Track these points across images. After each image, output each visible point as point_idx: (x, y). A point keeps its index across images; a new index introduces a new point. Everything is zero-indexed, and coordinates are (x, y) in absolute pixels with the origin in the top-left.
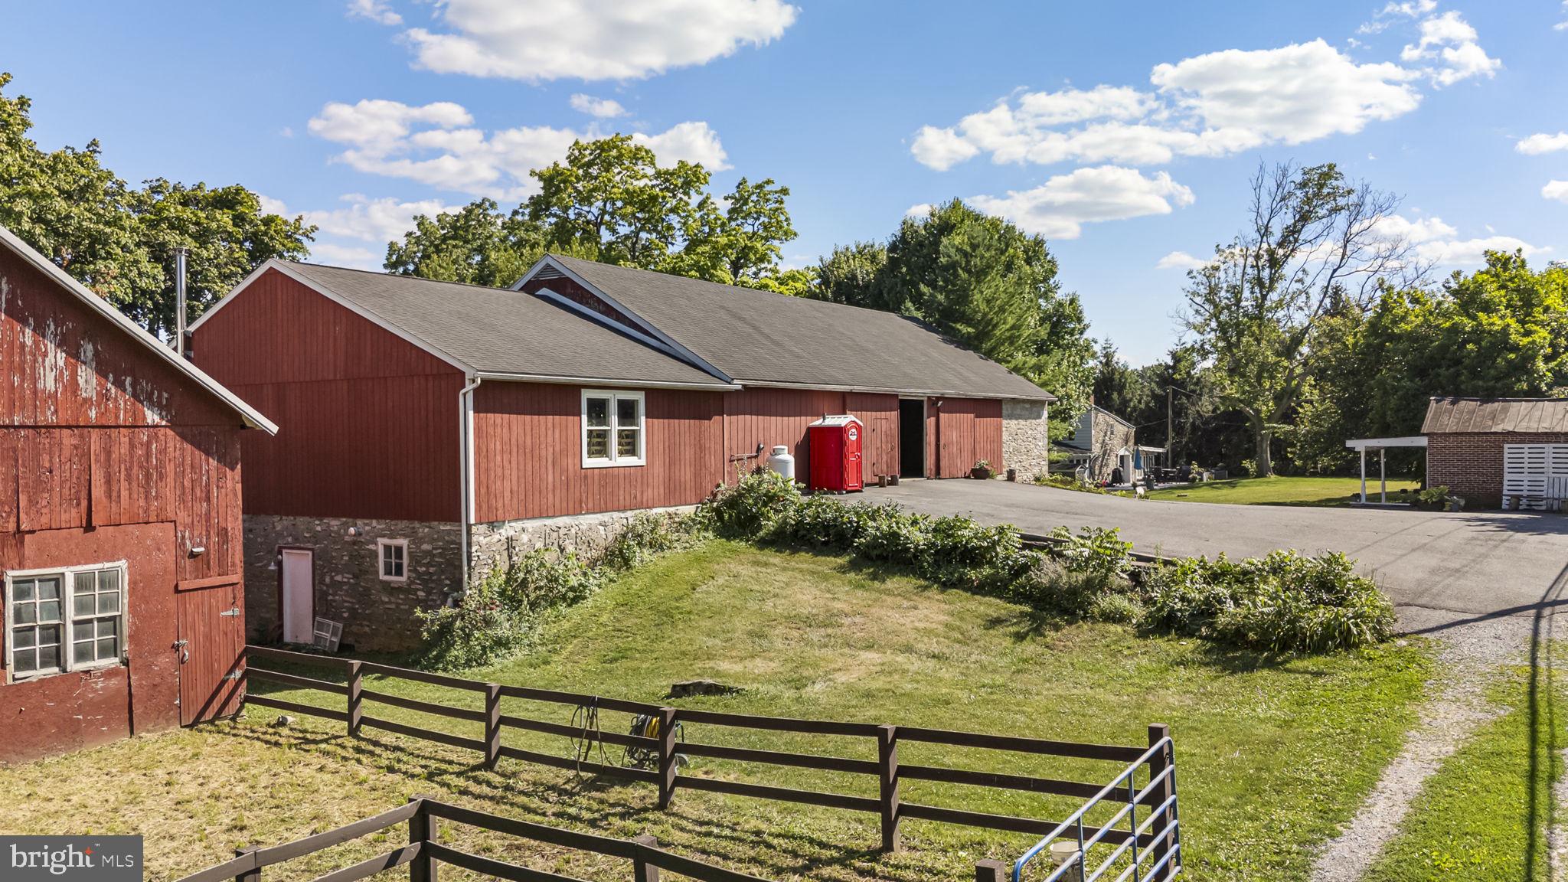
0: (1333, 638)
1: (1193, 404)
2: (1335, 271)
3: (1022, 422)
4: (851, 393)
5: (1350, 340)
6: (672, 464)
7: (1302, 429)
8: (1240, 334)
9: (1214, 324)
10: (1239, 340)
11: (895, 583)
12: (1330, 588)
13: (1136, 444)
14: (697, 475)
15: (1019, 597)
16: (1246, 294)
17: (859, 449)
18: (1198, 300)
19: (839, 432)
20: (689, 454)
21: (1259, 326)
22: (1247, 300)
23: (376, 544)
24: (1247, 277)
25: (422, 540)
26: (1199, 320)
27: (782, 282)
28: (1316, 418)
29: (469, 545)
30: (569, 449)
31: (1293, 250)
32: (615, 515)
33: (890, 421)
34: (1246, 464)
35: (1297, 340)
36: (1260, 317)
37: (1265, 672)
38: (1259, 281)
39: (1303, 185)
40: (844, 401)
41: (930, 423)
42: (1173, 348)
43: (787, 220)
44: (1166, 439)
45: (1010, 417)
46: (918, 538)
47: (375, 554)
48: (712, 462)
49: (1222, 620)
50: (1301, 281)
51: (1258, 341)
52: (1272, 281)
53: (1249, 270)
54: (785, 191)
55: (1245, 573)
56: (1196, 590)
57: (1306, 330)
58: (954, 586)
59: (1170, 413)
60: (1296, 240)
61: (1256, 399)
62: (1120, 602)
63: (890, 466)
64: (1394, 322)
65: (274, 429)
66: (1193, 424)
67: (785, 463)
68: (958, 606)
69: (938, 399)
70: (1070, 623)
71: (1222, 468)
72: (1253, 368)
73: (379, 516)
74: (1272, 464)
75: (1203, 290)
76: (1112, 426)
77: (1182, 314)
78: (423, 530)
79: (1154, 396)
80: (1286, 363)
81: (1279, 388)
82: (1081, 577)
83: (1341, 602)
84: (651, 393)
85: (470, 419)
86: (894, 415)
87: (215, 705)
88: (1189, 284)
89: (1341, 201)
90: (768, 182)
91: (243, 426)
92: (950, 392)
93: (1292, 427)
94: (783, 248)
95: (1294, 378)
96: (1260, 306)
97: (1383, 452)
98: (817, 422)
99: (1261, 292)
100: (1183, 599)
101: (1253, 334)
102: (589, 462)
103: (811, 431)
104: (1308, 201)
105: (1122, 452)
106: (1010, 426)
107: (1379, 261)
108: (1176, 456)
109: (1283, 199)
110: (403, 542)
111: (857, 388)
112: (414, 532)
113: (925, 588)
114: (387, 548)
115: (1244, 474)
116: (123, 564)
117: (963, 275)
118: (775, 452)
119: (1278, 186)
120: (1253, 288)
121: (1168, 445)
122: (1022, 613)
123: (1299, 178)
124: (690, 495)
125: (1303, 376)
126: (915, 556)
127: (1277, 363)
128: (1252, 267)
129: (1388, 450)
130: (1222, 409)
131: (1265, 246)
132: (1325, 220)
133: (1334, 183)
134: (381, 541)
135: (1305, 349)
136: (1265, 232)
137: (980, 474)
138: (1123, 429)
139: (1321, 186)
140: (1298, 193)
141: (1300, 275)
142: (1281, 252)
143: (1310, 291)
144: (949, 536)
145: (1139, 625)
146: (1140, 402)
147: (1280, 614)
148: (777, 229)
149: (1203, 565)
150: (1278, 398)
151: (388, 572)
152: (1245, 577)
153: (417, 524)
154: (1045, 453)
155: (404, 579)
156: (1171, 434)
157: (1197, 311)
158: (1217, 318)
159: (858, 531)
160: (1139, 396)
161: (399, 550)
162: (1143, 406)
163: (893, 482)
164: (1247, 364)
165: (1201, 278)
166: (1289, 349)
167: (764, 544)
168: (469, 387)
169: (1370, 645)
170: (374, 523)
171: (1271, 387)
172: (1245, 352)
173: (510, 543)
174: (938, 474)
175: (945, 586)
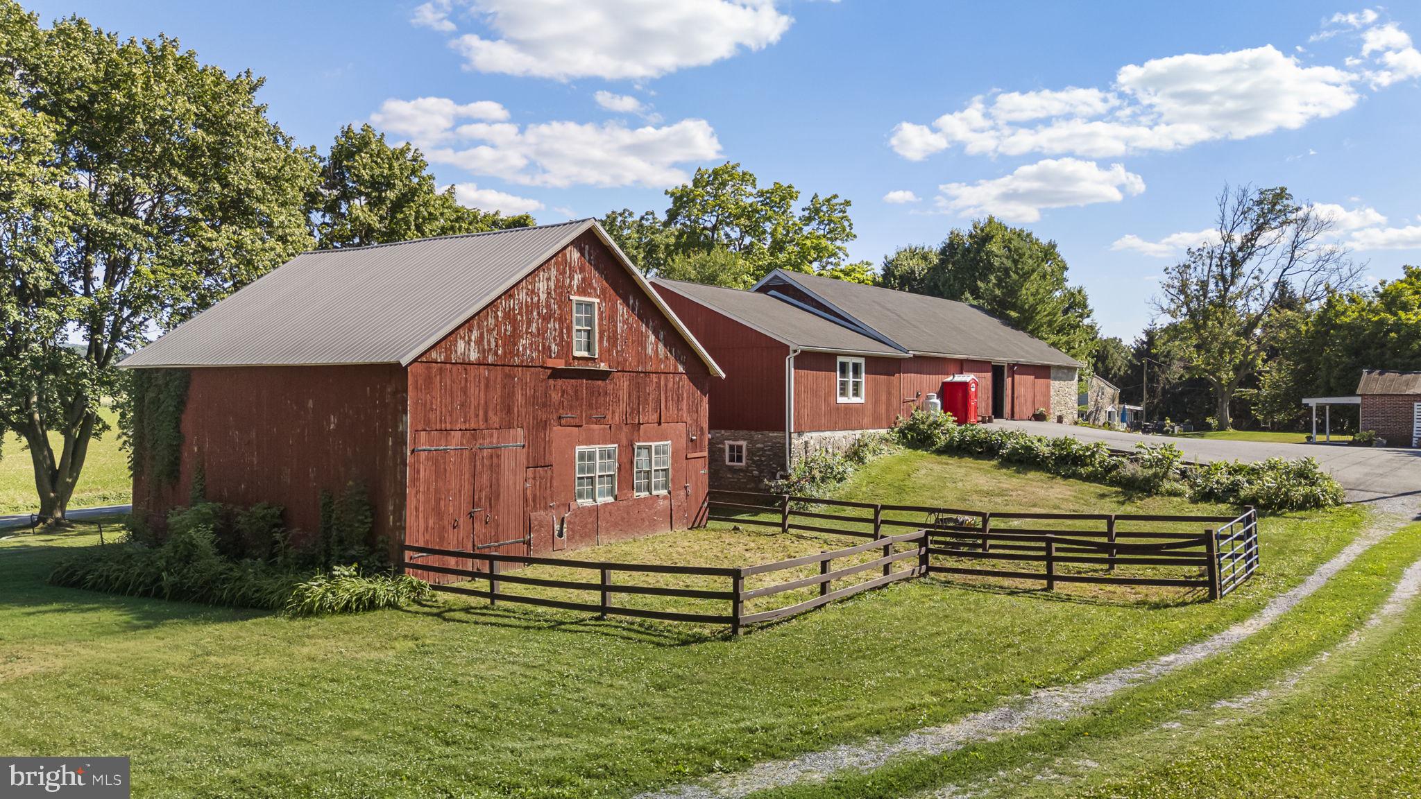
0: (1310, 502)
1: (1163, 372)
2: (1285, 270)
3: (1062, 382)
4: (967, 360)
5: (1304, 328)
6: (876, 402)
7: (1264, 392)
8: (1206, 318)
9: (1184, 310)
10: (1205, 323)
11: (1032, 475)
12: (1306, 478)
13: (1120, 402)
14: (888, 410)
15: (1112, 483)
16: (1212, 286)
17: (976, 397)
18: (1172, 291)
19: (965, 385)
20: (884, 397)
21: (1223, 313)
22: (1212, 291)
23: (724, 444)
24: (1211, 274)
25: (757, 442)
26: (1173, 306)
27: (847, 274)
28: (1275, 385)
29: (790, 445)
30: (830, 393)
31: (1250, 254)
32: (850, 432)
33: (987, 378)
34: (1209, 420)
35: (1253, 324)
36: (1223, 305)
37: (1272, 518)
38: (1223, 277)
39: (1260, 203)
40: (963, 365)
41: (1008, 381)
42: (1147, 327)
43: (850, 225)
44: (1142, 401)
45: (1055, 379)
46: (1045, 450)
47: (723, 450)
48: (895, 402)
49: (1242, 493)
50: (1257, 278)
51: (1221, 324)
52: (1233, 276)
53: (1214, 268)
54: (847, 203)
55: (1253, 469)
56: (1225, 479)
57: (1259, 318)
58: (1070, 477)
59: (1145, 379)
60: (1253, 246)
61: (1219, 370)
62: (1177, 486)
63: (986, 410)
64: (1337, 316)
65: (724, 376)
66: (1163, 388)
67: (935, 404)
68: (1077, 487)
69: (1014, 365)
70: (1148, 497)
71: (1189, 423)
72: (1216, 346)
73: (726, 428)
74: (1231, 421)
75: (1177, 284)
76: (1103, 388)
77: (1157, 301)
78: (757, 436)
79: (1131, 365)
80: (1244, 342)
81: (1237, 361)
82: (1151, 472)
83: (1313, 484)
84: (869, 359)
85: (791, 373)
86: (989, 375)
87: (698, 520)
88: (1165, 278)
89: (1292, 216)
90: (835, 196)
91: (709, 374)
92: (1022, 361)
93: (1256, 391)
94: (849, 246)
95: (1250, 354)
96: (1223, 297)
97: (1328, 407)
98: (949, 379)
99: (1224, 286)
100: (1217, 482)
101: (1217, 319)
102: (841, 400)
103: (944, 384)
104: (1263, 215)
105: (1110, 409)
106: (1055, 385)
107: (1320, 263)
108: (1149, 414)
109: (1243, 213)
110: (744, 443)
111: (972, 357)
112: (752, 437)
113: (1053, 478)
114: (732, 447)
115: (1208, 428)
116: (669, 442)
117: (1014, 276)
118: (928, 398)
119: (1240, 203)
120: (1217, 283)
121: (1143, 404)
122: (1116, 492)
123: (1256, 197)
124: (884, 423)
125: (1257, 352)
126: (1042, 460)
127: (1236, 342)
128: (1217, 266)
129: (1332, 406)
130: (1187, 377)
131: (1228, 250)
132: (1276, 230)
133: (1286, 202)
134: (727, 443)
135: (1258, 331)
136: (1228, 240)
137: (1039, 417)
138: (1110, 391)
139: (1274, 205)
140: (1256, 208)
141: (1256, 273)
142: (1240, 254)
143: (1264, 286)
144: (1062, 449)
145: (1190, 498)
146: (1119, 370)
147: (1279, 488)
148: (839, 230)
149: (1227, 466)
150: (1236, 369)
151: (732, 460)
152: (1254, 472)
153: (753, 433)
154: (1076, 405)
155: (743, 464)
156: (1146, 396)
157: (1172, 300)
158: (1188, 306)
159: (1002, 445)
160: (1119, 364)
161: (740, 447)
162: (1122, 373)
163: (990, 421)
164: (1211, 342)
165: (1174, 274)
166: (1247, 331)
167: (940, 452)
168: (792, 355)
169: (1330, 506)
170: (723, 432)
171: (1231, 361)
172: (1210, 333)
173: (806, 443)
174: (1012, 417)
175: (1066, 477)
